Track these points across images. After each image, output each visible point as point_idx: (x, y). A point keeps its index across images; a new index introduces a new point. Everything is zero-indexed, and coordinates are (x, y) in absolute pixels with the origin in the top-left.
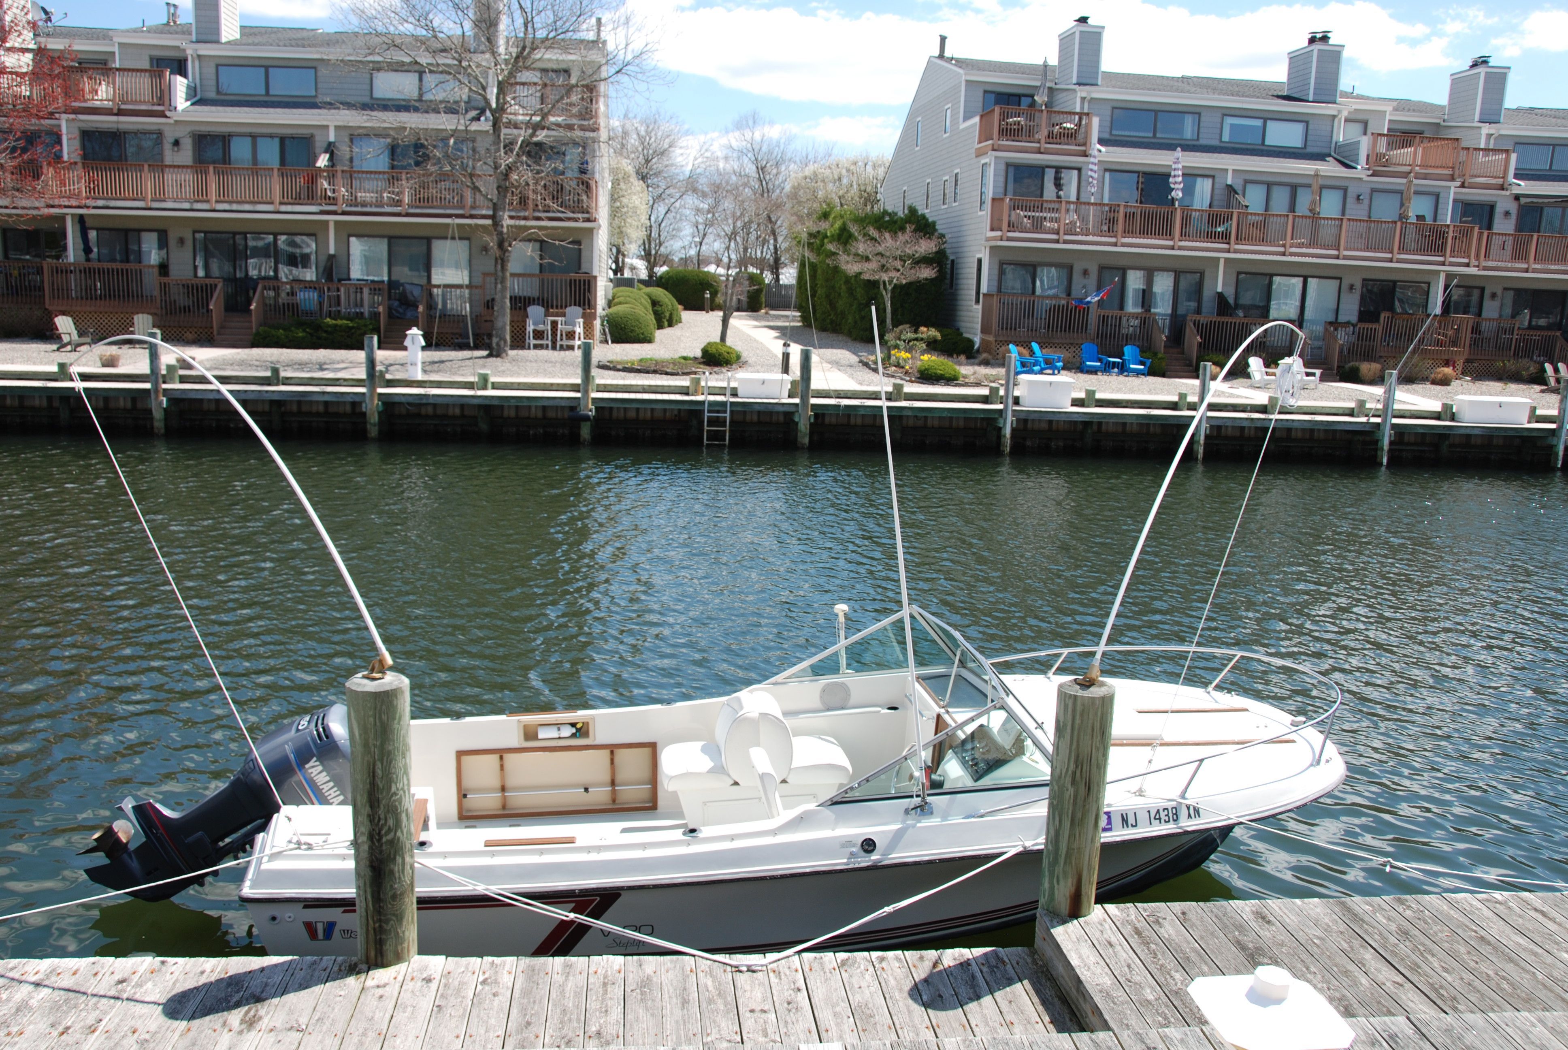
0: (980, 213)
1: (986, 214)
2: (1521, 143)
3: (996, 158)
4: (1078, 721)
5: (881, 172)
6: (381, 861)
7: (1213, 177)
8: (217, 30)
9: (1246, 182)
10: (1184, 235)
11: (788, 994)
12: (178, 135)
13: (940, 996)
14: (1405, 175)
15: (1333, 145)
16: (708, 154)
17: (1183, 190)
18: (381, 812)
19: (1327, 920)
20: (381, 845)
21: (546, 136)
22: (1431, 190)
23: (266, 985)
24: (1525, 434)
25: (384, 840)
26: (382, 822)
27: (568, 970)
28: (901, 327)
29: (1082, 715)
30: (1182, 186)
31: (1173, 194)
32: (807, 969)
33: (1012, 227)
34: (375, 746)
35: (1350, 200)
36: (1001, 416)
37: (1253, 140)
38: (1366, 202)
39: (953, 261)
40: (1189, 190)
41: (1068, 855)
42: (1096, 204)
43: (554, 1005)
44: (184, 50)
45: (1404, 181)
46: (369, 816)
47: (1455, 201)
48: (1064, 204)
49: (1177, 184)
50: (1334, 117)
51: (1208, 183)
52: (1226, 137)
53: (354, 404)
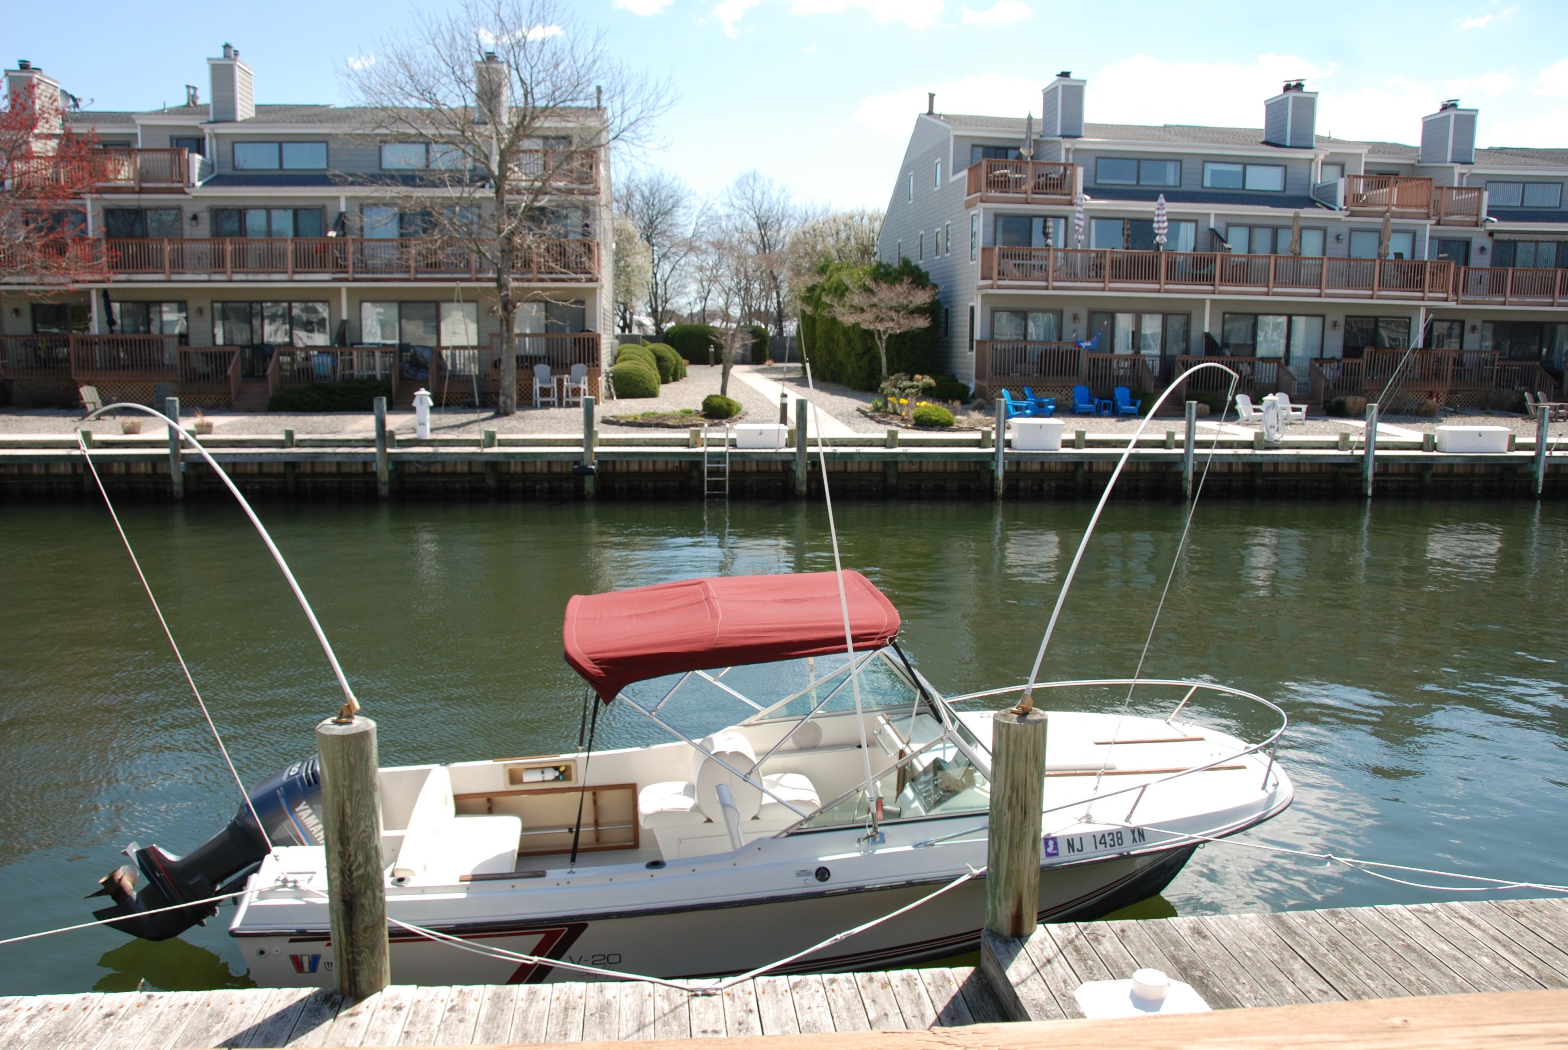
0: (971, 263)
1: (976, 264)
2: (1492, 181)
3: (985, 209)
4: (1012, 748)
5: (877, 225)
6: (352, 896)
7: (1196, 221)
8: (233, 110)
9: (1228, 225)
10: (1170, 278)
11: (741, 1015)
12: (196, 210)
13: (886, 1015)
14: (1381, 215)
15: (1311, 188)
16: (710, 213)
17: (1166, 235)
18: (351, 849)
19: (1260, 934)
20: (352, 881)
21: (549, 201)
22: (1408, 228)
23: (245, 1015)
24: (1505, 462)
25: (355, 875)
26: (352, 858)
27: (531, 998)
28: (896, 375)
29: (1015, 742)
30: (1166, 231)
31: (1158, 238)
32: (759, 991)
33: (1002, 275)
34: (344, 786)
35: (1330, 240)
36: (993, 459)
37: (1234, 185)
38: (1346, 241)
39: (947, 310)
40: (1173, 235)
41: (1008, 877)
42: (1082, 251)
43: (517, 1030)
44: (202, 130)
45: (1381, 220)
46: (340, 853)
47: (1431, 238)
48: (1051, 251)
49: (1161, 228)
50: (1311, 160)
51: (1191, 227)
52: (1207, 183)
53: (365, 464)
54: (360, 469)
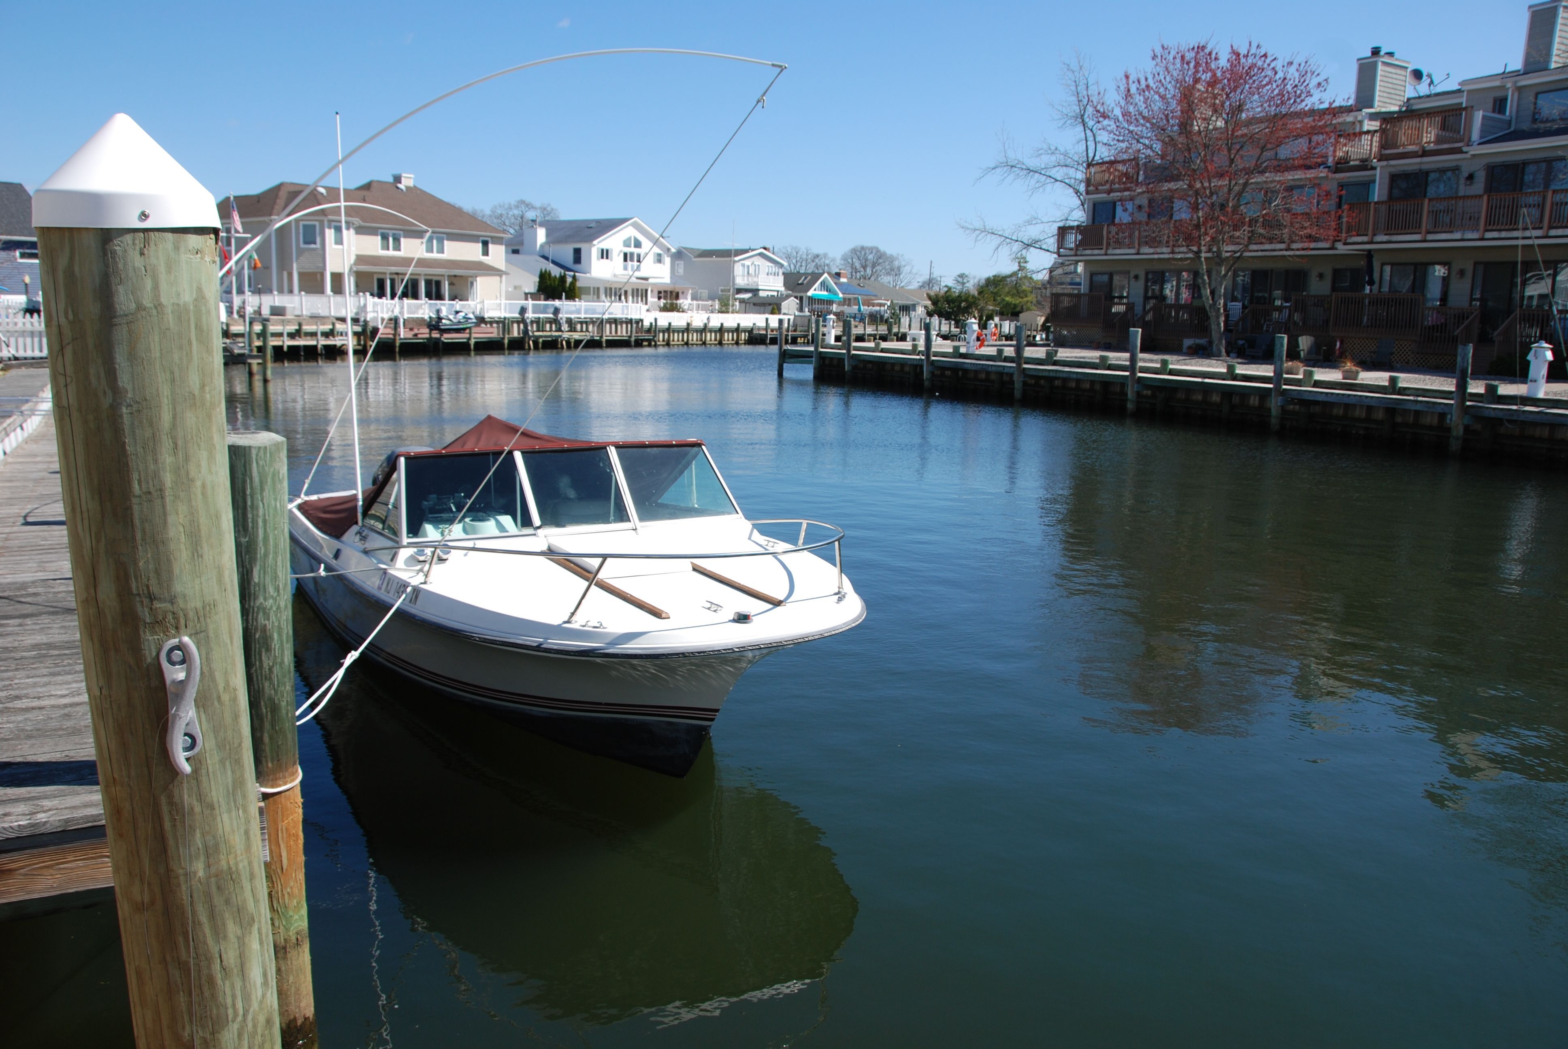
8: (1546, 59)
12: (1473, 169)
44: (1506, 85)
53: (1442, 416)
54: (1435, 421)
